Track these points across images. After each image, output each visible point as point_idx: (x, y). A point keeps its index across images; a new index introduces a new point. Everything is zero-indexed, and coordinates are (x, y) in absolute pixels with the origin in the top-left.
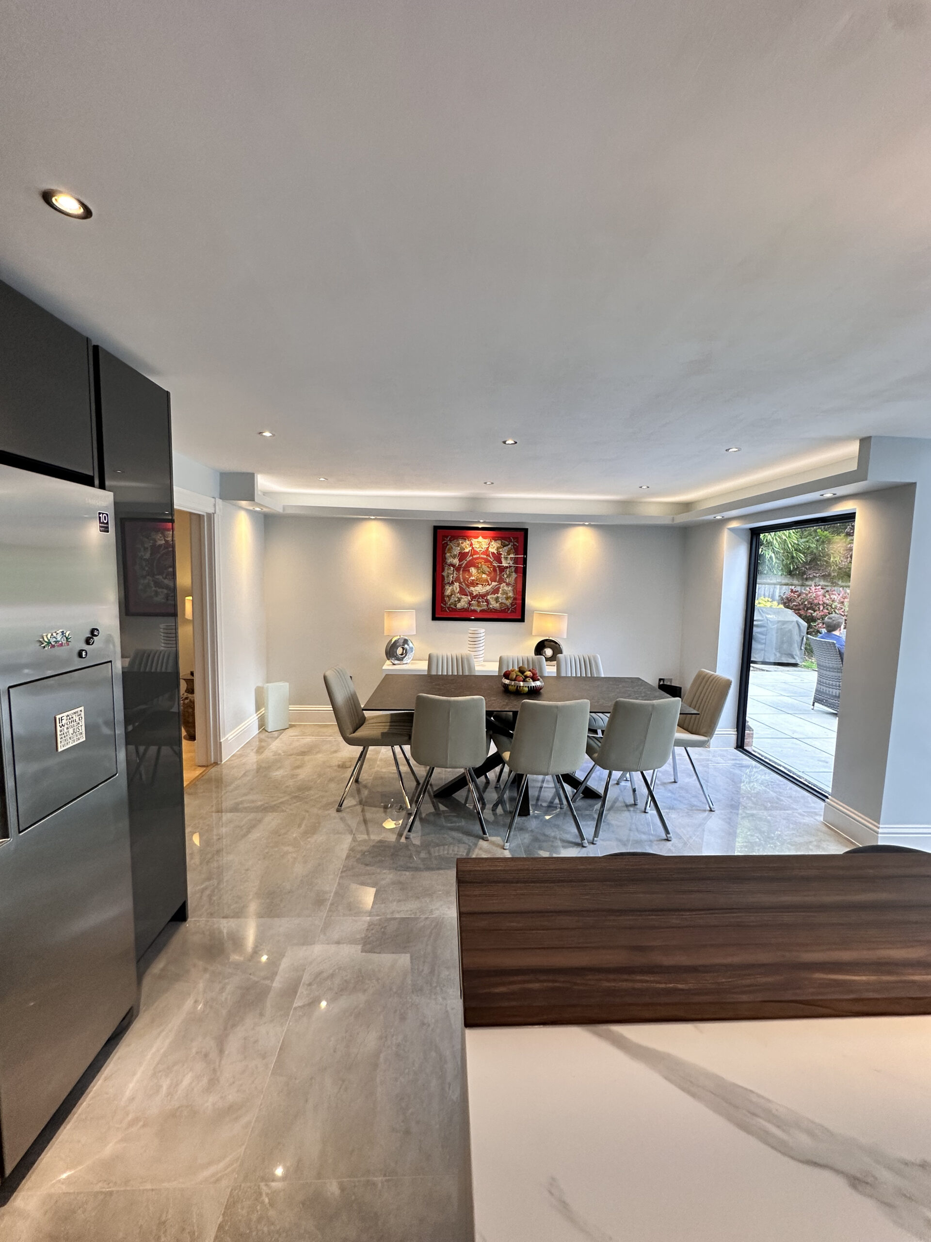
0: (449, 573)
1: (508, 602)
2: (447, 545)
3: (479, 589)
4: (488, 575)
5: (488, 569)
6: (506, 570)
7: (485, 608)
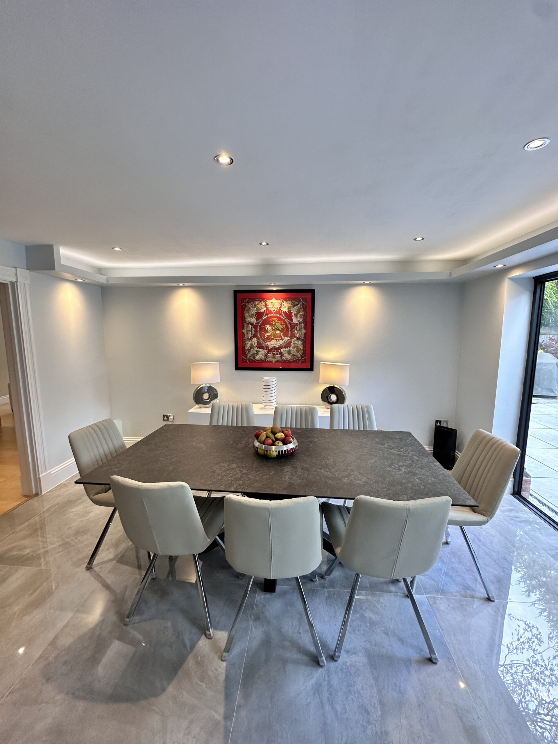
0: (248, 331)
1: (299, 355)
2: (246, 306)
3: (273, 344)
4: (281, 331)
5: (281, 326)
6: (296, 326)
7: (279, 359)
